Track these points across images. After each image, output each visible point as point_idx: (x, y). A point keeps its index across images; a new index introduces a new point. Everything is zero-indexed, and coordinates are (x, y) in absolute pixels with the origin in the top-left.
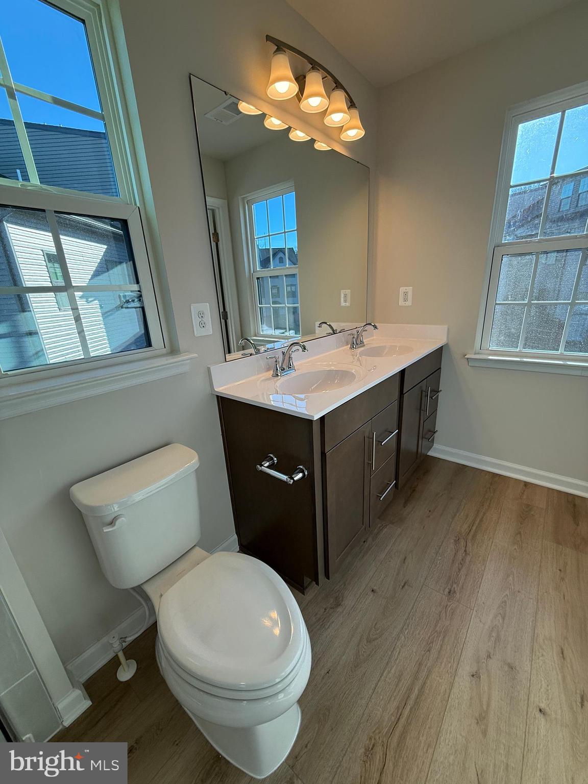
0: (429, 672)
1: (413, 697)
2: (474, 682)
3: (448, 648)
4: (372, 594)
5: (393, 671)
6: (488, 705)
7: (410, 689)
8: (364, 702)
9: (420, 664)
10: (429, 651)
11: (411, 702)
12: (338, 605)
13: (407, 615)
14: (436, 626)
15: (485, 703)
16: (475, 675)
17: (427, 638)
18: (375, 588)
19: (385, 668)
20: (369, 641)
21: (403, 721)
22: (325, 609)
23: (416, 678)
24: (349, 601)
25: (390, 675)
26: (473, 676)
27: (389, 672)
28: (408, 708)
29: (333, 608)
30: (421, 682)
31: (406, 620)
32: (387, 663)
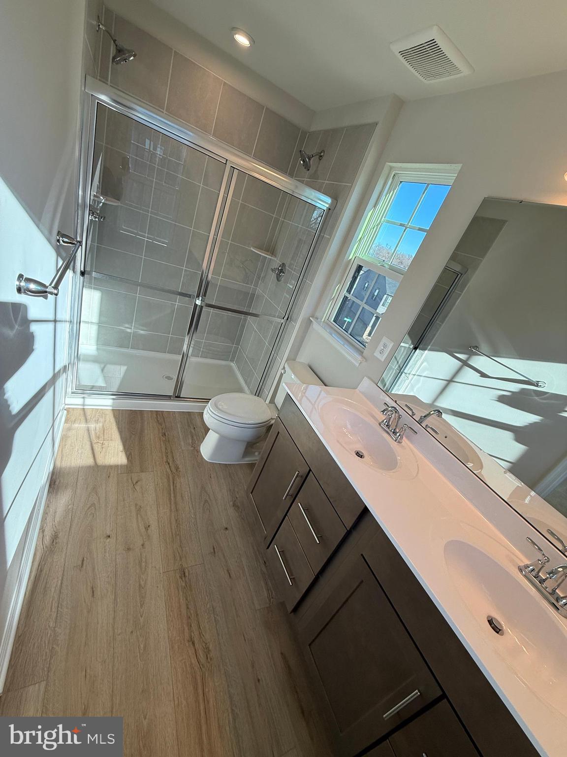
0: (171, 511)
1: (172, 495)
2: (147, 523)
3: (167, 530)
4: (225, 526)
5: (187, 497)
6: (137, 518)
7: (175, 497)
8: (190, 479)
9: (177, 510)
10: (176, 521)
11: (172, 493)
12: (234, 505)
13: (199, 531)
14: (180, 539)
15: (139, 518)
16: (147, 527)
17: (181, 526)
18: (227, 532)
19: (191, 495)
20: (206, 501)
21: (172, 484)
22: (237, 498)
23: (176, 503)
24: (231, 511)
25: (187, 495)
26: (149, 526)
27: (188, 495)
28: (172, 490)
29: (235, 501)
30: (173, 503)
31: (198, 527)
32: (191, 499)
